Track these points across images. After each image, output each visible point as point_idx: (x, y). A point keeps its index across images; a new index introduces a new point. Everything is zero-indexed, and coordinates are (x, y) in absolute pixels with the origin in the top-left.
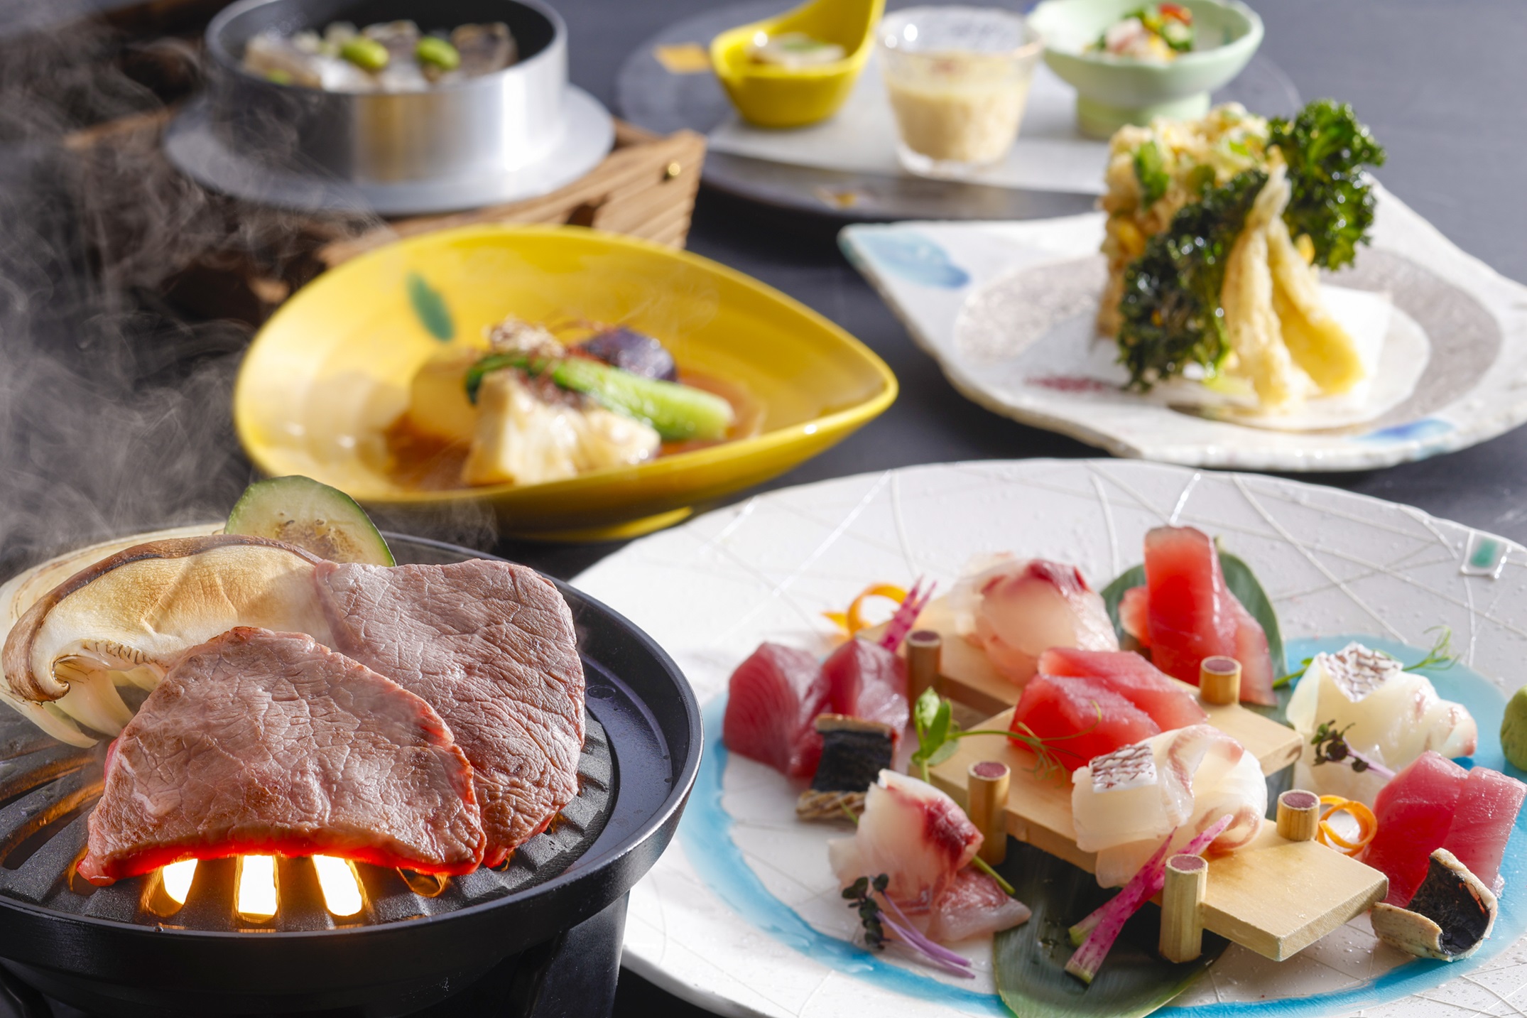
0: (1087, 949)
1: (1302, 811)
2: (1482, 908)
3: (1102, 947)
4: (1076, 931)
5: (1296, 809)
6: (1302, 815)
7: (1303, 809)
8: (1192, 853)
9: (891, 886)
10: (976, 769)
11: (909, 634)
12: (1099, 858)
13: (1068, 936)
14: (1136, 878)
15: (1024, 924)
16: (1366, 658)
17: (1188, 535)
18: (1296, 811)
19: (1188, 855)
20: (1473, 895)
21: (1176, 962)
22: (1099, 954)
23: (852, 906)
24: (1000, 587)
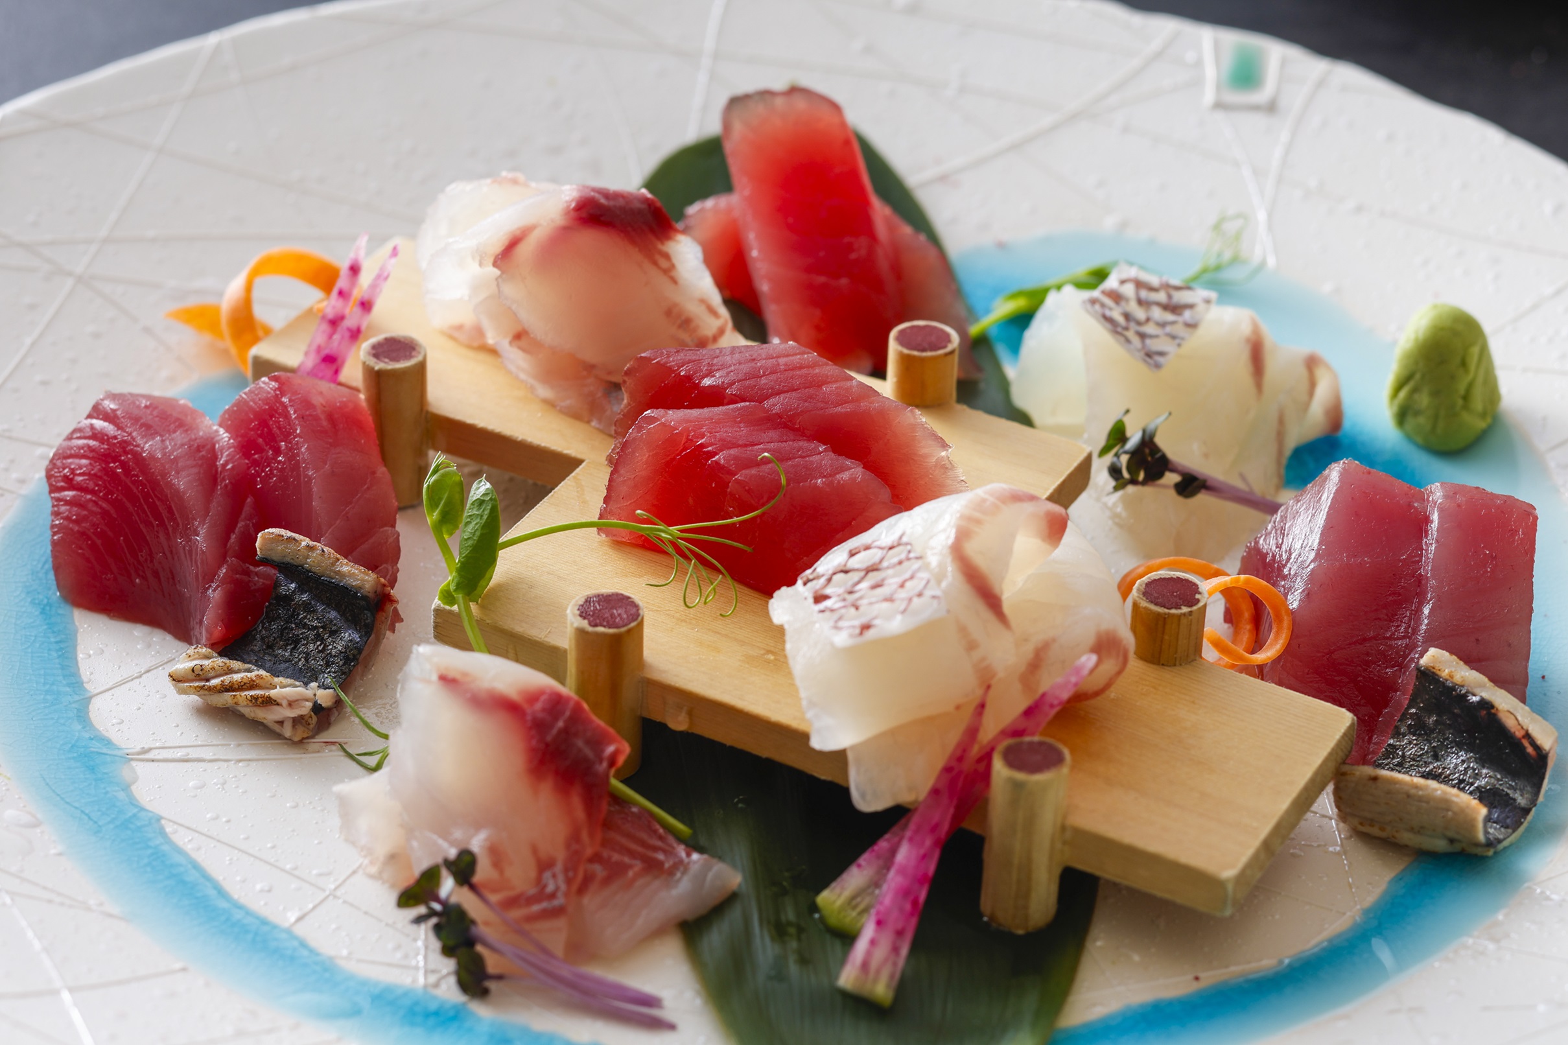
0: (873, 942)
1: (1184, 614)
2: (1530, 750)
3: (899, 933)
4: (832, 899)
5: (1173, 611)
6: (1184, 621)
7: (1185, 610)
8: (1033, 734)
9: (483, 872)
10: (583, 615)
11: (365, 346)
12: (851, 756)
13: (814, 908)
14: (935, 792)
15: (732, 898)
16: (1152, 289)
17: (800, 104)
18: (1173, 615)
19: (1027, 739)
20: (1513, 730)
21: (1021, 932)
22: (895, 950)
23: (419, 920)
24: (525, 250)
